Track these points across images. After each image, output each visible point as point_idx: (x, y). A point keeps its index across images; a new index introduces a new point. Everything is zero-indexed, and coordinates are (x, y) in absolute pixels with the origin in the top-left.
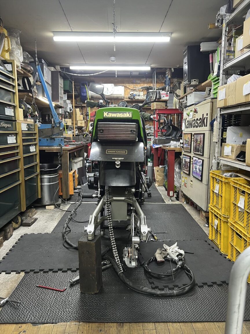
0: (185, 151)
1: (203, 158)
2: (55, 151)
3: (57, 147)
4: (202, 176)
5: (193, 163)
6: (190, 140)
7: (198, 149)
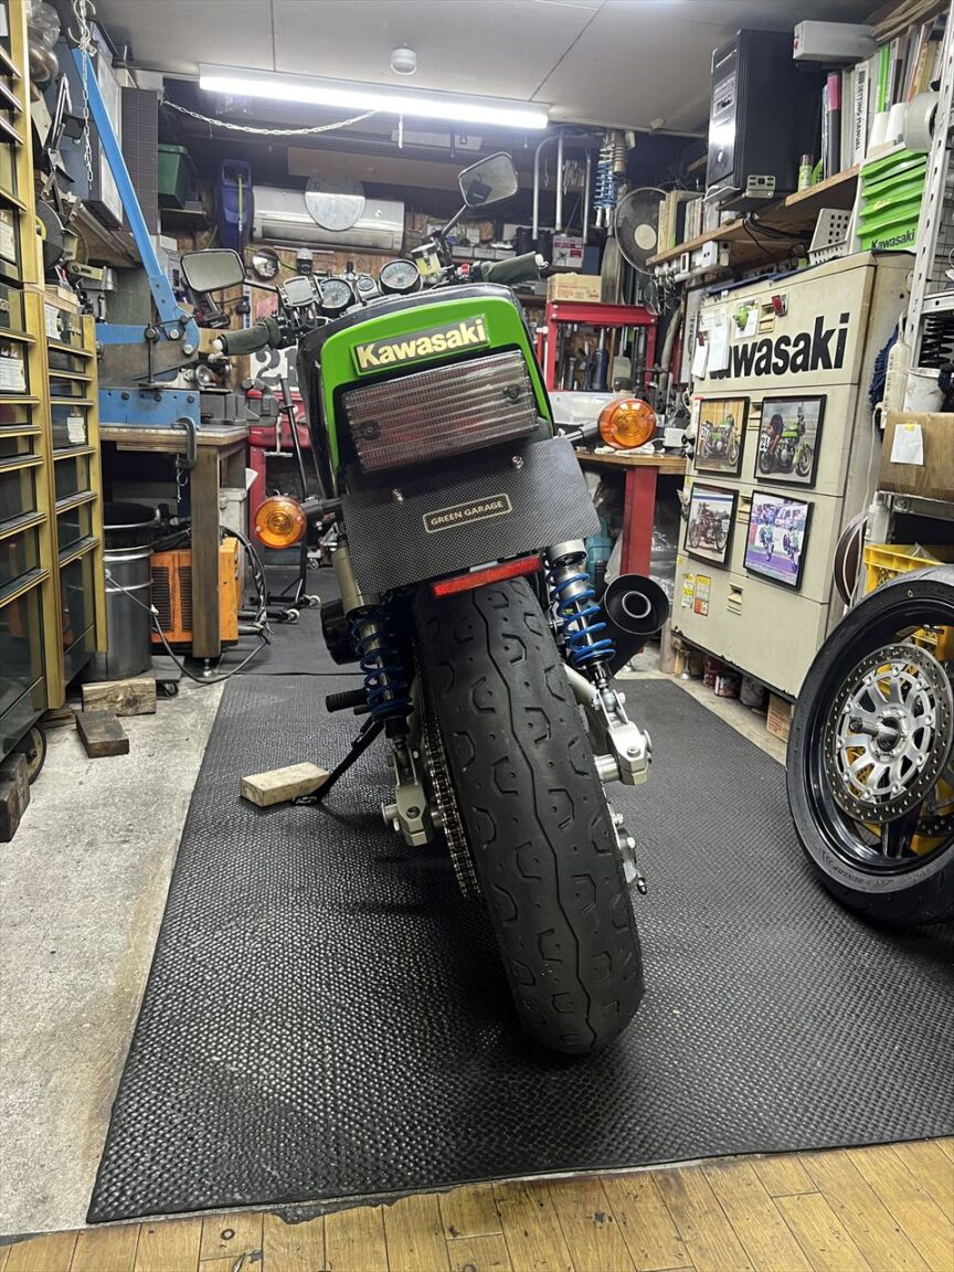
0: (700, 471)
1: (809, 498)
2: (159, 449)
3: (172, 432)
4: (800, 569)
5: (750, 521)
6: (739, 424)
7: (787, 460)
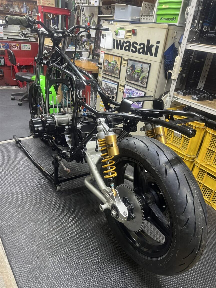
0: (105, 74)
1: (145, 91)
7: (137, 79)
